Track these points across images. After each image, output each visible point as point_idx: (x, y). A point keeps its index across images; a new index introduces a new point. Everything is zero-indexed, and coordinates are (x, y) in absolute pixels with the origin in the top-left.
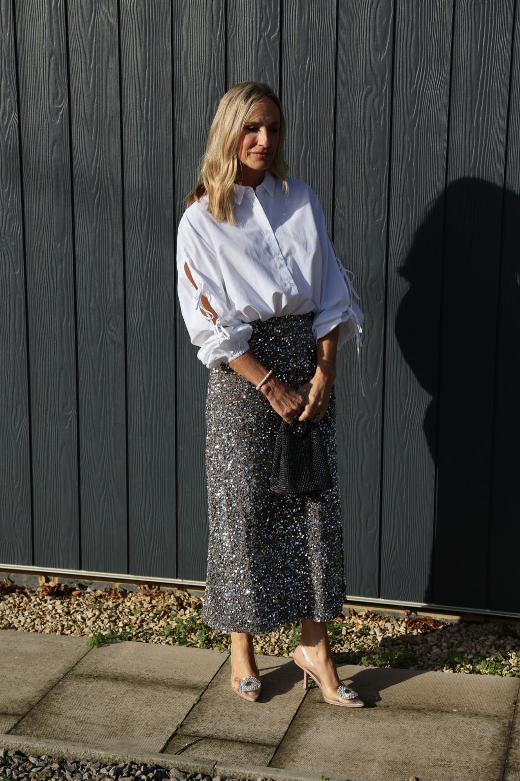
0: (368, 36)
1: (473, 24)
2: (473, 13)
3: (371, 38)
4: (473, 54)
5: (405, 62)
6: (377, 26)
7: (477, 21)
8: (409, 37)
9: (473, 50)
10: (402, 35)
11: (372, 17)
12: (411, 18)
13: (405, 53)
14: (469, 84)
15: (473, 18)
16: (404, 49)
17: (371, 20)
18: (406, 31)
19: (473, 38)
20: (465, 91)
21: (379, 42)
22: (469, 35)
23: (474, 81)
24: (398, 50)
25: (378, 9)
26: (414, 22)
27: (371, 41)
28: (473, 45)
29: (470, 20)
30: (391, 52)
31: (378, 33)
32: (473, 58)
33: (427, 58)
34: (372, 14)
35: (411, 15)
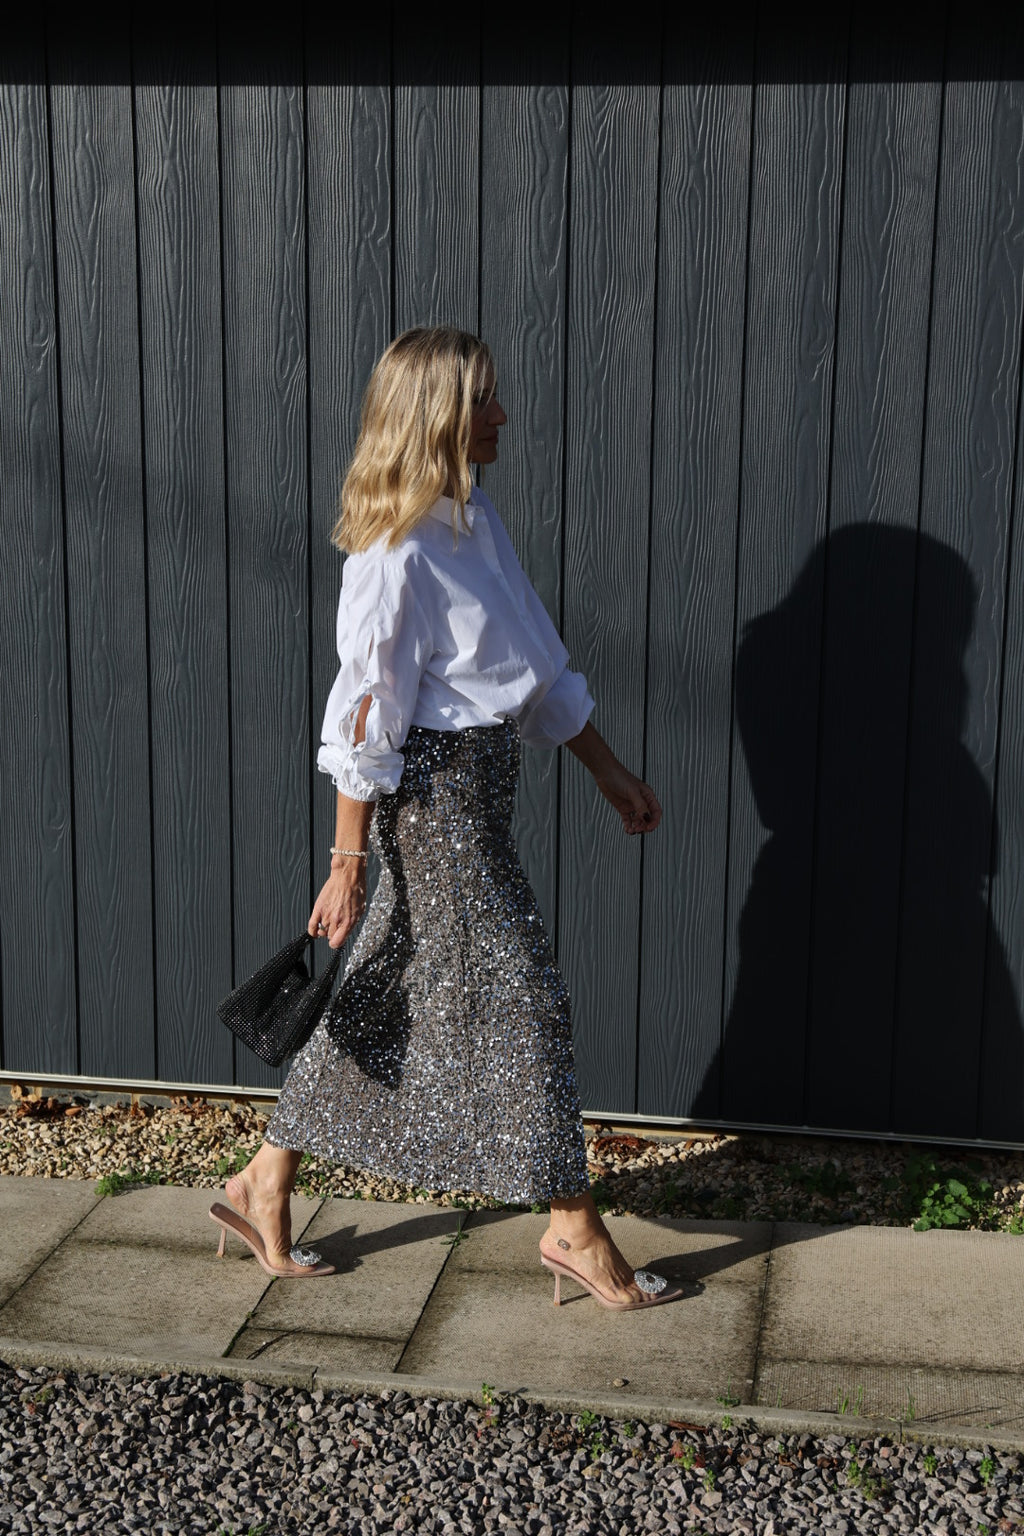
0: (528, 240)
1: (688, 226)
2: (687, 209)
3: (533, 245)
4: (689, 272)
5: (585, 281)
6: (542, 226)
7: (693, 221)
8: (591, 244)
9: (689, 265)
10: (580, 241)
11: (533, 212)
12: (593, 216)
13: (585, 268)
14: (683, 316)
15: (687, 218)
16: (584, 261)
17: (533, 216)
18: (586, 235)
19: (688, 247)
20: (678, 326)
21: (546, 249)
22: (683, 243)
23: (691, 311)
24: (574, 261)
25: (543, 200)
26: (599, 221)
27: (533, 249)
28: (689, 258)
29: (683, 221)
30: (564, 265)
31: (543, 237)
32: (689, 277)
33: (619, 275)
34: (533, 208)
35: (593, 211)
